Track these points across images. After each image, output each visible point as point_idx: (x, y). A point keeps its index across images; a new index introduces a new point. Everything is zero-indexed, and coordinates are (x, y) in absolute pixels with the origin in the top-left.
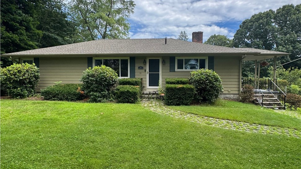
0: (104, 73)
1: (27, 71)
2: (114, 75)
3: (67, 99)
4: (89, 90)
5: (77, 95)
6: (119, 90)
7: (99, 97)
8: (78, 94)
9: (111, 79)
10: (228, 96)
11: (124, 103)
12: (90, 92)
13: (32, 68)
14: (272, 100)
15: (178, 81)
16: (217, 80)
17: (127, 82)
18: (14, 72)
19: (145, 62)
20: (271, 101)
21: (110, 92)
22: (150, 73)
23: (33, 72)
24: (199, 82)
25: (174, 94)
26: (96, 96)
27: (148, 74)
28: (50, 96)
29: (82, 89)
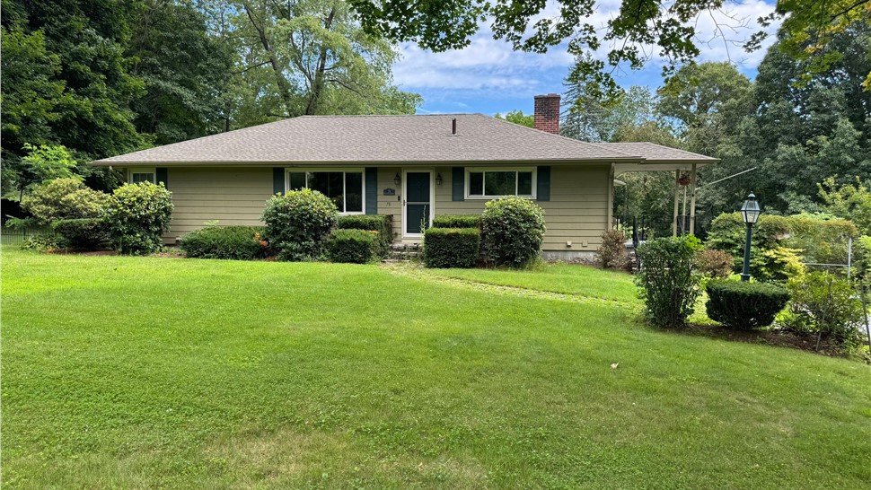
0: (307, 204)
1: (153, 198)
2: (327, 209)
3: (235, 257)
4: (278, 237)
5: (253, 247)
6: (335, 237)
7: (296, 251)
8: (256, 246)
9: (322, 216)
10: (581, 255)
11: (344, 262)
12: (280, 241)
13: (160, 193)
17: (354, 223)
21: (320, 242)
22: (409, 203)
23: (163, 201)
25: (440, 247)
26: (290, 249)
27: (406, 205)
28: (197, 249)
29: (264, 236)
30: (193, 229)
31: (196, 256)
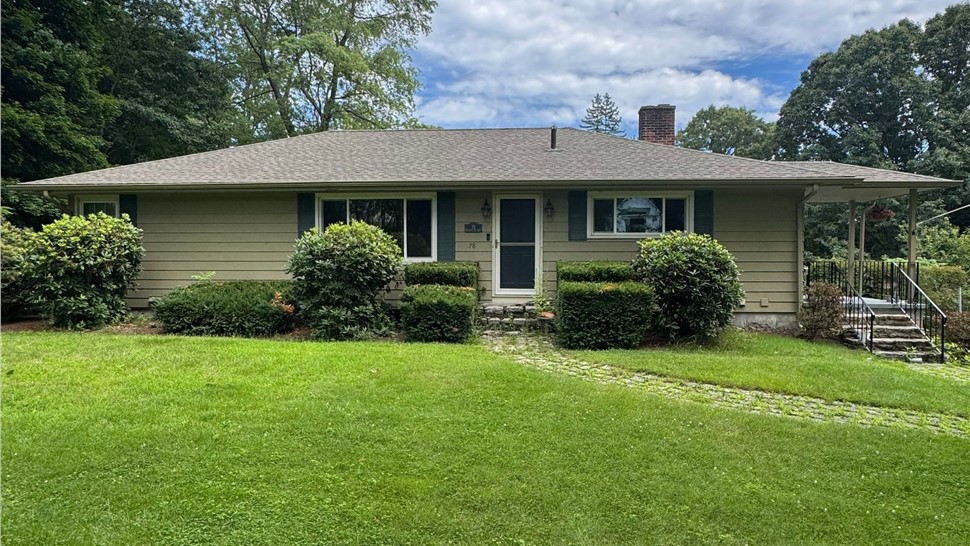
0: (364, 246)
1: (109, 239)
3: (244, 332)
4: (316, 300)
5: (273, 315)
6: (411, 299)
7: (346, 322)
8: (277, 313)
9: (384, 265)
10: (759, 319)
11: (428, 340)
12: (318, 306)
13: (122, 231)
14: (902, 331)
15: (601, 272)
16: (723, 267)
17: (436, 275)
18: (68, 243)
19: (487, 210)
20: (900, 334)
22: (504, 244)
23: (126, 243)
24: (666, 274)
25: (589, 314)
26: (336, 318)
27: (499, 247)
28: (181, 319)
29: (287, 296)
30: (175, 286)
31: (178, 331)
